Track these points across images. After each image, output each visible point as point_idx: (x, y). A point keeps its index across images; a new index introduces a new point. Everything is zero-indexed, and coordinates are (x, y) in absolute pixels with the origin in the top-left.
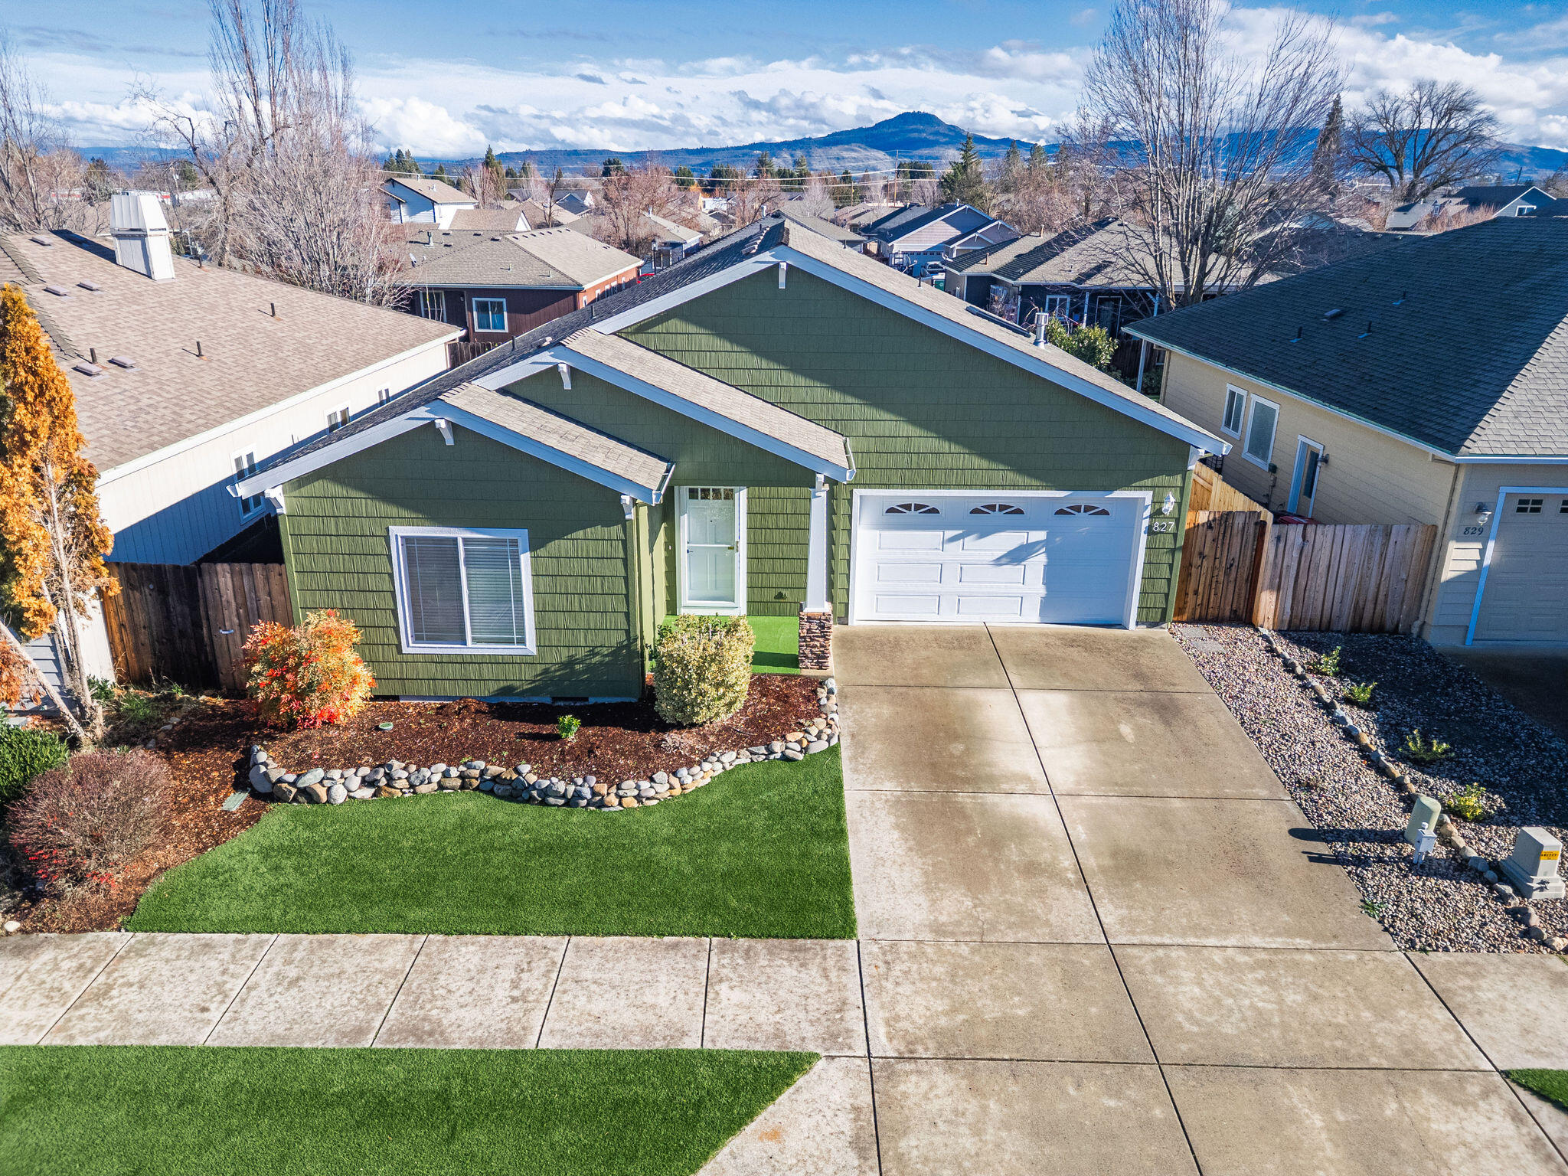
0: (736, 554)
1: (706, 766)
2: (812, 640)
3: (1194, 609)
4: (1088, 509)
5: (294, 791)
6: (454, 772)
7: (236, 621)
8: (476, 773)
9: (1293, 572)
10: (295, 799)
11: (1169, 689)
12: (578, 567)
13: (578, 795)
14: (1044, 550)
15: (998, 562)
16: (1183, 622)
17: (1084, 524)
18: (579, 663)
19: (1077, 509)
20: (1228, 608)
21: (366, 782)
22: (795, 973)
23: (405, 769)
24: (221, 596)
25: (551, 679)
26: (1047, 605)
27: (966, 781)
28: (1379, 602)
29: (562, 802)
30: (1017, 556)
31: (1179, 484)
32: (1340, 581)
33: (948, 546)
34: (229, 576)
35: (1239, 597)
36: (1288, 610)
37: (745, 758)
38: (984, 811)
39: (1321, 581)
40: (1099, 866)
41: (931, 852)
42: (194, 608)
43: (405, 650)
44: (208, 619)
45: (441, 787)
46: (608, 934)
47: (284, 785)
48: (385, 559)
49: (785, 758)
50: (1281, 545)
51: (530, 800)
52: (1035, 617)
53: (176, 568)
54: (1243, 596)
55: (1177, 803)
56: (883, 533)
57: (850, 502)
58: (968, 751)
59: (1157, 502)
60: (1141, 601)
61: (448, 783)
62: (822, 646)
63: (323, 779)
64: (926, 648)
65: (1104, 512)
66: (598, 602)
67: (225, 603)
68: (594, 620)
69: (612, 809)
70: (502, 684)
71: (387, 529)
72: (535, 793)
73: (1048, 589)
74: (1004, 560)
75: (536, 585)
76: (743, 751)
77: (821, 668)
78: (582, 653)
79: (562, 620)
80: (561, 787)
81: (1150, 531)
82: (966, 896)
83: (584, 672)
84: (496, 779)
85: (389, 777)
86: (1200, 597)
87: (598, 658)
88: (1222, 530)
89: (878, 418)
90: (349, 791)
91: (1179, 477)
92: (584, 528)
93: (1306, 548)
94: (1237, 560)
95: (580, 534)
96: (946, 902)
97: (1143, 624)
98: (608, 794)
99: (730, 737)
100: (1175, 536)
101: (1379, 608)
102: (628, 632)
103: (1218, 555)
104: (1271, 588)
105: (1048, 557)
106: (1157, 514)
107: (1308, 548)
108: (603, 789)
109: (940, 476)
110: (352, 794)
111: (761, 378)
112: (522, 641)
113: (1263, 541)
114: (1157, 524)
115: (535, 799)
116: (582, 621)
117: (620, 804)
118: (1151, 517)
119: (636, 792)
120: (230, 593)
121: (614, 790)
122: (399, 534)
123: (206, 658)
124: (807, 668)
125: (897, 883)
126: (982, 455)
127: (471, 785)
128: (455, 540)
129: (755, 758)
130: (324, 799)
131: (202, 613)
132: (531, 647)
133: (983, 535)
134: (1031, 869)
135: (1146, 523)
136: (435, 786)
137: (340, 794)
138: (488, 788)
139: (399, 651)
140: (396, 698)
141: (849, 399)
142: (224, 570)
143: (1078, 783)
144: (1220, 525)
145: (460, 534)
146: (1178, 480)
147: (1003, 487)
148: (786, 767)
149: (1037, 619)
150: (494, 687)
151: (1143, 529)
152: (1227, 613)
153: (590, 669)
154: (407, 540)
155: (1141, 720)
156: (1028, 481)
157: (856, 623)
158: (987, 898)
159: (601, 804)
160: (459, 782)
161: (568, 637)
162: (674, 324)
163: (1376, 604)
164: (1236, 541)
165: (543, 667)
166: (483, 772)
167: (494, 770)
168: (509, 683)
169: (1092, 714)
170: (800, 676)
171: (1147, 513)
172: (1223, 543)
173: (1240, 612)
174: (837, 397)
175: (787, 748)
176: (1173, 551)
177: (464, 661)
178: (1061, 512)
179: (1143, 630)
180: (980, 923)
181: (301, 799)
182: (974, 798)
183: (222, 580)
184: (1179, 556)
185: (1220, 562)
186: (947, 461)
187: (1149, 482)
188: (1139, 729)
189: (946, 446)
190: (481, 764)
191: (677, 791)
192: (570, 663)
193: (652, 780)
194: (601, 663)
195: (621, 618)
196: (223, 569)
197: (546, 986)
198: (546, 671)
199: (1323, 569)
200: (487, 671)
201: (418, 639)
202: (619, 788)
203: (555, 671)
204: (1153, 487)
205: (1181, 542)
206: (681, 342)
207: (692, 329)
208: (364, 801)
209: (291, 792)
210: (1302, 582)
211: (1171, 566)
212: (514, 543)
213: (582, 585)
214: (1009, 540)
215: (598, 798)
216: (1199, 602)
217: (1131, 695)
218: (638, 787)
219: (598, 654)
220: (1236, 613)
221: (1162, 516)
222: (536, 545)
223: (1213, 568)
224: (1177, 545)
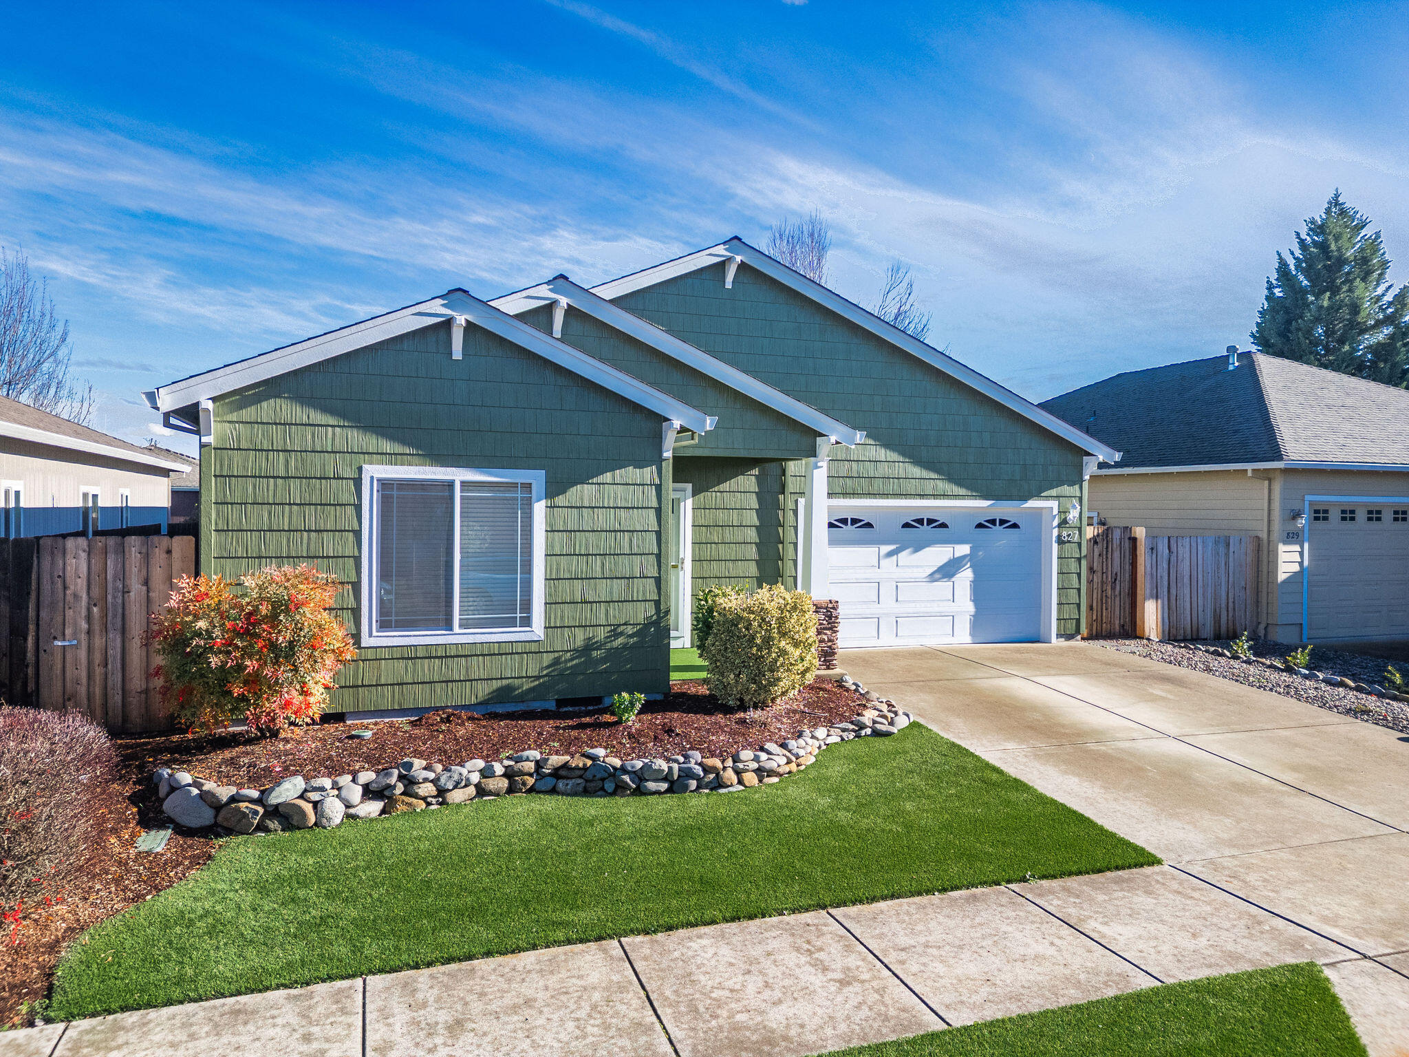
0: (681, 573)
4: (1002, 522)
5: (261, 810)
6: (499, 769)
7: (84, 626)
8: (530, 766)
9: (1166, 583)
10: (263, 824)
11: (1145, 669)
12: (603, 519)
13: (687, 774)
14: (968, 565)
15: (932, 578)
17: (1001, 539)
18: (597, 649)
19: (994, 522)
20: (1117, 622)
21: (370, 793)
22: (1153, 901)
24: (65, 588)
25: (561, 673)
26: (978, 623)
27: (1078, 735)
28: (1230, 609)
29: (664, 786)
30: (947, 571)
31: (1078, 494)
32: (1200, 591)
33: (884, 562)
34: (83, 555)
35: (1124, 609)
36: (1167, 620)
37: (836, 734)
38: (1129, 754)
39: (1187, 591)
41: (1129, 787)
42: (19, 607)
43: (366, 641)
44: (38, 625)
45: (481, 791)
47: (243, 805)
48: (350, 511)
49: (876, 734)
50: (1154, 556)
51: (620, 789)
54: (1127, 609)
58: (1047, 716)
59: (1063, 512)
60: (1058, 612)
61: (492, 784)
62: (830, 640)
63: (306, 791)
65: (1015, 526)
66: (625, 566)
67: (69, 598)
68: (619, 589)
69: (731, 789)
70: (495, 685)
71: (360, 469)
72: (626, 778)
73: (976, 608)
74: (937, 576)
75: (549, 544)
76: (834, 728)
77: (828, 668)
78: (601, 634)
79: (582, 591)
80: (661, 764)
81: (1060, 541)
82: (1216, 816)
83: (603, 660)
84: (558, 773)
85: (409, 782)
87: (620, 640)
88: (1105, 545)
90: (347, 807)
91: (1077, 487)
92: (613, 470)
93: (1172, 559)
94: (1119, 574)
95: (608, 477)
96: (1205, 823)
97: (1060, 635)
98: (725, 768)
99: (803, 718)
100: (1080, 544)
101: (1230, 615)
102: (657, 603)
103: (1104, 570)
104: (1151, 597)
105: (975, 572)
106: (1063, 523)
107: (1173, 559)
108: (717, 762)
109: (878, 485)
110: (352, 811)
112: (527, 622)
113: (1137, 556)
114: (1064, 533)
115: (629, 787)
117: (741, 782)
118: (1059, 526)
119: (756, 765)
120: (81, 584)
121: (729, 763)
122: (376, 477)
123: (25, 684)
127: (524, 784)
128: (450, 485)
129: (845, 734)
130: (311, 819)
131: (32, 613)
132: (538, 629)
133: (917, 549)
134: (1241, 788)
135: (1055, 532)
136: (472, 790)
137: (334, 810)
138: (550, 787)
139: (357, 643)
142: (77, 548)
144: (1103, 540)
145: (459, 476)
146: (1076, 490)
147: (935, 496)
149: (968, 639)
150: (484, 690)
151: (1054, 539)
152: (1117, 627)
153: (613, 654)
154: (386, 485)
155: (1161, 687)
158: (1239, 815)
159: (718, 784)
160: (505, 783)
161: (586, 613)
163: (1228, 611)
164: (1117, 555)
165: (552, 656)
166: (539, 765)
167: (556, 760)
168: (505, 682)
169: (1114, 686)
171: (1056, 523)
173: (1126, 627)
175: (874, 722)
176: (1079, 560)
177: (445, 655)
178: (980, 526)
179: (1063, 643)
180: (1264, 834)
181: (273, 824)
182: (1105, 746)
184: (1084, 563)
185: (1107, 577)
186: (883, 470)
187: (1054, 492)
188: (1171, 692)
190: (535, 754)
191: (794, 766)
192: (588, 647)
193: (766, 750)
194: (625, 647)
195: (651, 584)
197: (866, 962)
198: (556, 662)
199: (1186, 580)
200: (478, 668)
201: (384, 625)
202: (736, 760)
203: (566, 661)
204: (1058, 497)
205: (1085, 551)
208: (369, 821)
209: (256, 813)
210: (1173, 591)
211: (1079, 575)
212: (528, 487)
213: (605, 543)
214: (938, 555)
215: (712, 776)
216: (1095, 618)
217: (1125, 674)
218: (756, 759)
219: (621, 634)
220: (1123, 626)
221: (1067, 525)
222: (554, 489)
223: (1102, 582)
224: (1082, 555)
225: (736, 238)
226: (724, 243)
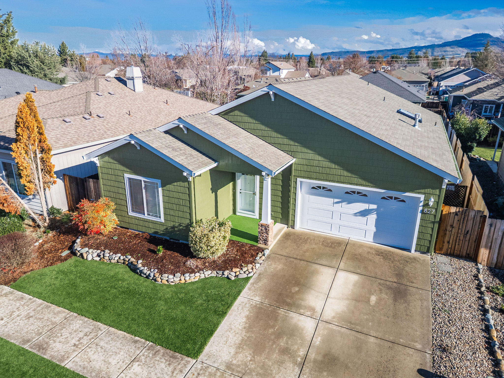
0: (255, 196)
1: (197, 274)
2: (262, 234)
3: (447, 250)
4: (396, 198)
5: (79, 253)
6: (122, 258)
7: (94, 196)
8: (127, 260)
9: (499, 243)
10: (79, 256)
11: (408, 284)
12: (176, 195)
13: (149, 275)
14: (375, 213)
15: (355, 215)
16: (441, 254)
17: (394, 204)
18: (176, 228)
19: (391, 198)
20: (465, 252)
21: (99, 256)
22: (164, 367)
23: (109, 253)
24: (91, 189)
25: (168, 231)
26: (376, 236)
27: (289, 305)
29: (145, 276)
30: (364, 213)
33: (335, 205)
35: (471, 247)
36: (495, 259)
37: (214, 274)
38: (286, 319)
40: (314, 359)
41: (252, 331)
42: (84, 191)
44: (88, 195)
46: (120, 330)
47: (77, 251)
48: (123, 184)
49: (228, 278)
50: (493, 228)
52: (371, 239)
53: (80, 178)
54: (473, 248)
55: (372, 340)
56: (309, 196)
57: (296, 182)
58: (297, 292)
59: (427, 200)
60: (417, 241)
61: (119, 261)
62: (266, 237)
63: (87, 252)
64: (316, 244)
65: (403, 201)
66: (181, 208)
67: (92, 191)
68: (180, 214)
69: (159, 283)
70: (155, 230)
71: (124, 174)
72: (138, 271)
73: (377, 229)
74: (358, 214)
75: (163, 199)
76: (215, 272)
77: (265, 245)
78: (177, 224)
79: (172, 213)
80: (145, 271)
81: (422, 212)
82: (250, 355)
83: (178, 231)
84: (132, 263)
85: (104, 255)
86: (450, 245)
87: (181, 227)
88: (463, 217)
89: (307, 152)
92: (176, 182)
94: (470, 231)
95: (176, 184)
96: (241, 355)
97: (418, 251)
98: (158, 277)
99: (214, 266)
100: (435, 216)
102: (190, 220)
103: (460, 228)
104: (486, 247)
105: (377, 216)
106: (426, 205)
108: (157, 275)
109: (331, 177)
110: (93, 258)
111: (265, 133)
112: (160, 217)
113: (484, 225)
114: (426, 210)
115: (138, 273)
116: (177, 213)
117: (161, 282)
118: (423, 206)
119: (167, 279)
120: (93, 188)
121: (160, 276)
122: (127, 177)
124: (261, 243)
125: (230, 340)
126: (348, 170)
127: (125, 263)
128: (141, 180)
129: (218, 275)
130: (85, 258)
131: (86, 193)
132: (162, 220)
133: (349, 203)
134: (285, 351)
135: (421, 208)
136: (116, 261)
137: (90, 258)
138: (129, 266)
139: (128, 214)
140: (128, 229)
141: (296, 144)
143: (334, 317)
144: (462, 214)
145: (142, 179)
146: (437, 192)
147: (357, 185)
148: (226, 281)
149: (372, 240)
150: (153, 231)
151: (419, 211)
152: (464, 254)
153: (179, 230)
154: (129, 179)
155: (384, 296)
156: (367, 184)
157: (297, 229)
158: (257, 358)
159: (155, 280)
160: (123, 261)
161: (173, 218)
162: (237, 113)
164: (470, 223)
165: (166, 227)
166: (129, 260)
167: (132, 260)
168: (157, 230)
169: (363, 287)
170: (257, 246)
171: (421, 204)
172: (463, 223)
173: (471, 255)
174: (292, 143)
175: (230, 274)
176: (434, 223)
177: (145, 220)
178: (383, 198)
179: (418, 254)
180: (247, 369)
182: (286, 313)
183: (91, 184)
184: (437, 226)
185: (461, 231)
186: (334, 172)
187: (423, 191)
188: (379, 300)
189: (333, 166)
190: (130, 257)
191: (183, 281)
192: (173, 227)
193: (174, 276)
194: (182, 229)
196: (91, 180)
197: (87, 343)
198: (167, 229)
200: (151, 225)
201: (132, 211)
202: (162, 276)
203: (169, 229)
204: (424, 193)
205: (438, 219)
206: (239, 119)
207: (243, 114)
208: (96, 261)
211: (433, 229)
212: (157, 184)
213: (177, 201)
214: (361, 206)
215: (155, 278)
216: (450, 247)
217: (388, 283)
218: (168, 277)
219: (181, 226)
220: (469, 254)
221: (429, 206)
222: (163, 186)
223: (458, 233)
224: (436, 221)
225: (270, 84)
226: (266, 87)
